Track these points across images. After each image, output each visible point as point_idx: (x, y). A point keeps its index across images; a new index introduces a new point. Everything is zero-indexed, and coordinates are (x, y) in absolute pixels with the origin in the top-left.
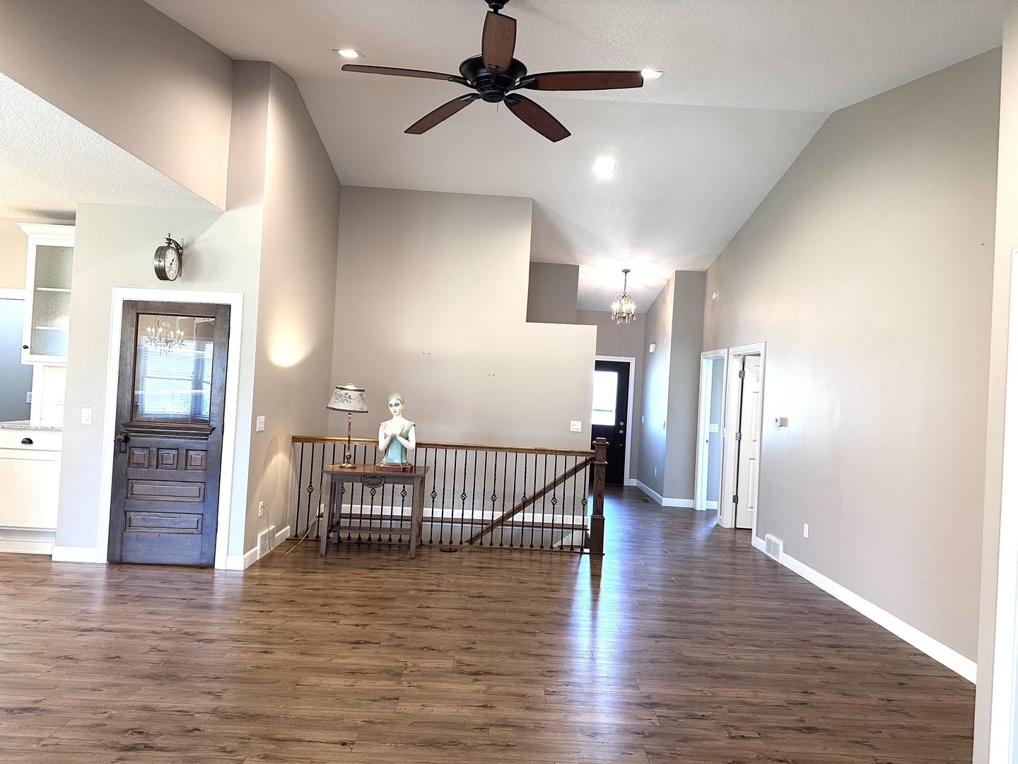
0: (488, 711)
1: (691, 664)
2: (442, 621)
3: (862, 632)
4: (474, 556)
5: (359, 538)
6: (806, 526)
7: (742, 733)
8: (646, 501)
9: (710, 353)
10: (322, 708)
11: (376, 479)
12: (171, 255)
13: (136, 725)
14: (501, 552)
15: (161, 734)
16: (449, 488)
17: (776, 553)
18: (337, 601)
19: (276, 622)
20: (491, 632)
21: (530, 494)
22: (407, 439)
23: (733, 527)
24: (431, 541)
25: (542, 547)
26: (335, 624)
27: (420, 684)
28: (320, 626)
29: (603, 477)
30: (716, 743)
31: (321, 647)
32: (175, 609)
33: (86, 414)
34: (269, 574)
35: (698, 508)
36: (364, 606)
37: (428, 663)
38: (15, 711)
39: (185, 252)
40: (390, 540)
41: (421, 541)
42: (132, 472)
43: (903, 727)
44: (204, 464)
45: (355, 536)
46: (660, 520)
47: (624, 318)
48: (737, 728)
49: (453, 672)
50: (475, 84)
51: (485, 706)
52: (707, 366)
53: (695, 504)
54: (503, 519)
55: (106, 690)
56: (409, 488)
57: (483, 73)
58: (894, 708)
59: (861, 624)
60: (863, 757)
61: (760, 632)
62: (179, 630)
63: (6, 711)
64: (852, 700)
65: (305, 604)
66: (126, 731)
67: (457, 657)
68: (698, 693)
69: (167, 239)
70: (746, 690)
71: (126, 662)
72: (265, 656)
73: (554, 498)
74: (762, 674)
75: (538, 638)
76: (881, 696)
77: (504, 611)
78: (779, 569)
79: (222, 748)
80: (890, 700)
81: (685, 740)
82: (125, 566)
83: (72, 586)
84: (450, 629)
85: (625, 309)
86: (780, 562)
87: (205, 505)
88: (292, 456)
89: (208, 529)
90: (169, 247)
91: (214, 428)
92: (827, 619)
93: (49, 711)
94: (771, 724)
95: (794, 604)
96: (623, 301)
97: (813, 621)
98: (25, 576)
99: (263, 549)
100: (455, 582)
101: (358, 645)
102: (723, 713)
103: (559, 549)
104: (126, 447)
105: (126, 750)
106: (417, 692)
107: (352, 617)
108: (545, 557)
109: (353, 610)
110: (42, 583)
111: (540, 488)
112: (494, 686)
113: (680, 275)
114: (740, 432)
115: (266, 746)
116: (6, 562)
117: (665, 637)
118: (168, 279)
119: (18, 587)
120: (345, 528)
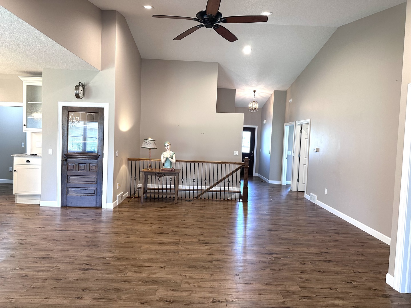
0: (212, 256)
1: (284, 239)
2: (190, 226)
3: (348, 228)
4: (198, 203)
5: (155, 197)
6: (326, 189)
7: (304, 263)
8: (263, 182)
9: (288, 124)
10: (151, 256)
11: (161, 174)
12: (81, 88)
13: (86, 262)
14: (209, 201)
15: (96, 265)
16: (188, 177)
17: (314, 200)
18: (150, 219)
19: (129, 227)
20: (209, 229)
21: (219, 179)
22: (172, 159)
23: (297, 191)
24: (182, 197)
25: (224, 199)
26: (151, 227)
27: (185, 247)
28: (146, 228)
29: (247, 172)
30: (296, 266)
31: (147, 235)
32: (91, 223)
33: (50, 151)
34: (123, 210)
35: (283, 184)
36: (161, 220)
37: (188, 240)
38: (41, 258)
39: (85, 87)
40: (166, 197)
41: (178, 197)
42: (69, 173)
43: (363, 260)
44: (96, 169)
45: (153, 196)
46: (268, 188)
47: (254, 110)
48: (303, 261)
49: (197, 243)
50: (202, 21)
51: (210, 254)
52: (287, 129)
53: (281, 182)
54: (209, 189)
55: (72, 251)
56: (173, 177)
57: (206, 17)
58: (360, 254)
59: (347, 225)
60: (349, 270)
61: (309, 229)
62: (93, 230)
63: (38, 258)
64: (344, 251)
65: (138, 220)
66: (83, 264)
67: (198, 238)
68: (288, 250)
69: (79, 82)
70: (305, 248)
71: (77, 241)
72: (127, 238)
73: (229, 180)
74: (311, 243)
75: (227, 231)
76: (355, 250)
77: (213, 222)
78: (315, 206)
79: (118, 269)
80: (358, 251)
81: (284, 265)
82: (68, 208)
83: (50, 215)
84: (194, 228)
85: (254, 106)
86: (316, 204)
87: (97, 184)
88: (128, 166)
89: (98, 193)
90: (80, 85)
91: (100, 155)
92: (334, 224)
93: (53, 258)
94: (315, 260)
95: (321, 218)
96: (253, 103)
97: (329, 224)
98: (31, 212)
99: (119, 201)
100: (193, 212)
101: (161, 234)
102: (297, 256)
103: (231, 200)
104: (66, 163)
105: (84, 270)
106: (185, 250)
107: (157, 225)
108: (226, 203)
109: (157, 222)
110: (38, 214)
111: (223, 177)
112: (213, 247)
113: (276, 92)
114: (300, 154)
115: (134, 268)
116: (23, 207)
117: (274, 230)
118: (80, 98)
119: (30, 216)
120: (149, 193)
